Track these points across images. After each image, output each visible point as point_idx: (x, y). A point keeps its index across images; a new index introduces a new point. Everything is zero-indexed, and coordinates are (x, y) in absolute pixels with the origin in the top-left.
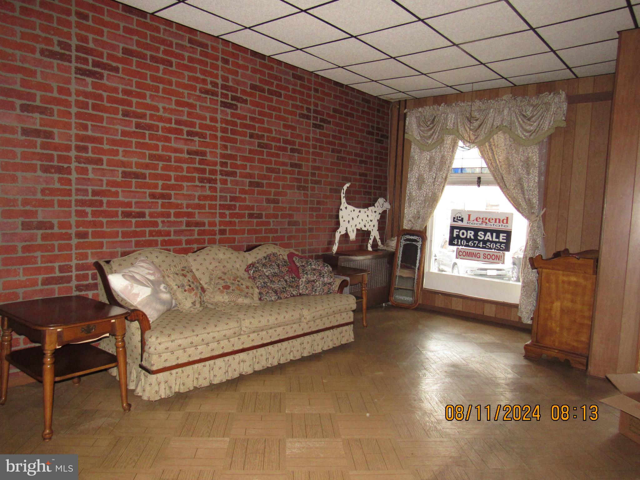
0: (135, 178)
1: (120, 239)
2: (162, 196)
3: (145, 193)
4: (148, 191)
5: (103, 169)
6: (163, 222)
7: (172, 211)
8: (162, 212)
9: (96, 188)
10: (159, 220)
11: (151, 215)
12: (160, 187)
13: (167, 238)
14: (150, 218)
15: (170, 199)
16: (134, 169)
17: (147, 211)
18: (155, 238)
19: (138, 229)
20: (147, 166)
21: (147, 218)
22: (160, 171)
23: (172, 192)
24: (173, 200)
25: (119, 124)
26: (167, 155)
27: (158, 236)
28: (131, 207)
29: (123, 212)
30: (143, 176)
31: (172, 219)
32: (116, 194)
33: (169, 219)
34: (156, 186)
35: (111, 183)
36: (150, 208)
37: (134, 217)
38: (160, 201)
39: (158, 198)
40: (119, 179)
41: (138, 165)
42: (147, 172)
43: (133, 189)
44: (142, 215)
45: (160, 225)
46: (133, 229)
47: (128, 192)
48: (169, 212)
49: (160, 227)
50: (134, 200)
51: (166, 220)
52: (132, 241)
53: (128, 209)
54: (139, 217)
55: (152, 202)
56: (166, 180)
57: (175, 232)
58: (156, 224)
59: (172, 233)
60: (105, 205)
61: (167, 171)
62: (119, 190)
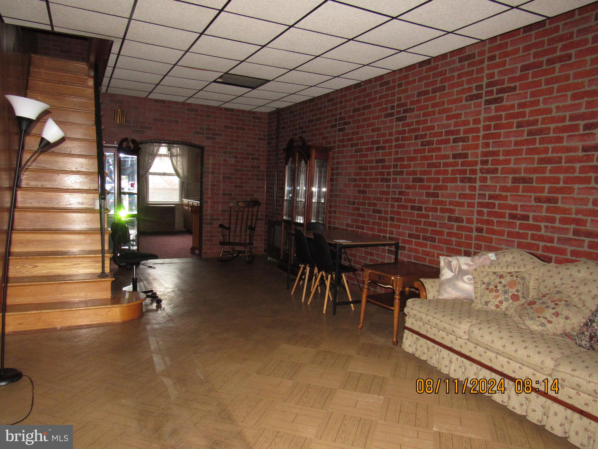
0: (523, 183)
1: (505, 237)
2: (548, 200)
3: (531, 196)
4: (533, 195)
5: (498, 177)
6: (546, 227)
7: (558, 216)
8: (546, 216)
9: (491, 193)
10: (543, 225)
11: (535, 219)
12: (546, 191)
13: (549, 245)
14: (534, 221)
15: (557, 203)
16: (523, 175)
17: (531, 214)
18: (537, 242)
19: (521, 231)
20: (535, 171)
21: (531, 222)
22: (547, 175)
23: (560, 196)
24: (559, 204)
25: (513, 136)
26: (557, 157)
27: (540, 241)
28: (517, 210)
29: (510, 214)
30: (531, 180)
31: (557, 225)
32: (506, 198)
33: (553, 225)
34: (542, 190)
35: (503, 189)
36: (534, 211)
37: (519, 219)
38: (545, 205)
39: (544, 202)
40: (509, 184)
41: (527, 170)
42: (535, 176)
43: (520, 193)
44: (526, 218)
45: (543, 229)
46: (517, 230)
47: (515, 195)
48: (555, 217)
49: (543, 232)
50: (520, 204)
51: (550, 225)
52: (514, 241)
53: (514, 212)
54: (523, 220)
55: (537, 206)
56: (554, 183)
57: (559, 239)
58: (539, 228)
59: (556, 240)
60: (496, 207)
61: (556, 173)
62: (509, 194)
